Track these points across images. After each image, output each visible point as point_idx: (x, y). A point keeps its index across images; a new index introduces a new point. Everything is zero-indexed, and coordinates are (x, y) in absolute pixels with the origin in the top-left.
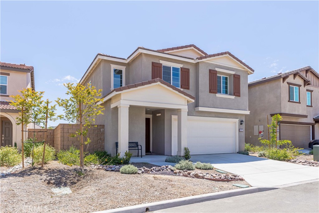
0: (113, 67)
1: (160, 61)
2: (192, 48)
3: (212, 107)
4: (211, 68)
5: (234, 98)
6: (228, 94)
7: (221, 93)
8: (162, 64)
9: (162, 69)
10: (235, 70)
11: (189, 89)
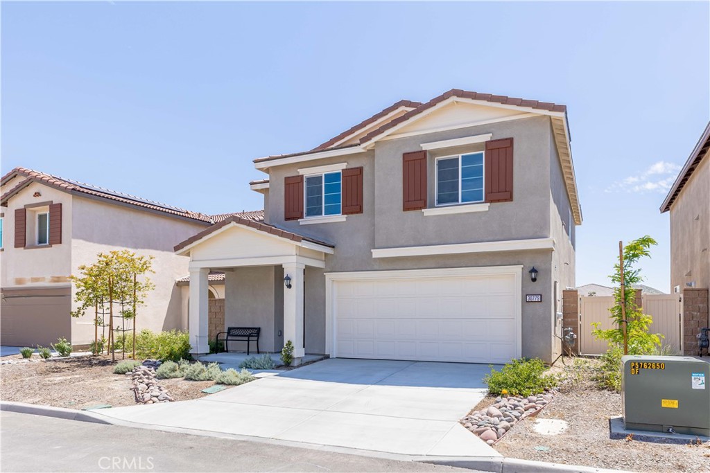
1: (298, 170)
5: (487, 209)
6: (484, 200)
7: (458, 201)
8: (303, 175)
9: (305, 184)
10: (493, 129)
11: (361, 211)
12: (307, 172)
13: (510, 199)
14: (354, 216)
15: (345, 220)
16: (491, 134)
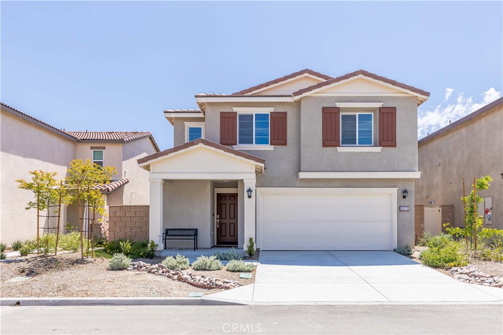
0: (188, 125)
1: (233, 108)
2: (306, 74)
3: (329, 170)
4: (326, 105)
5: (380, 151)
6: (373, 145)
7: (355, 143)
8: (236, 112)
9: (238, 119)
10: (383, 100)
11: (285, 144)
12: (240, 111)
13: (395, 146)
14: (280, 147)
15: (273, 149)
16: (383, 103)
